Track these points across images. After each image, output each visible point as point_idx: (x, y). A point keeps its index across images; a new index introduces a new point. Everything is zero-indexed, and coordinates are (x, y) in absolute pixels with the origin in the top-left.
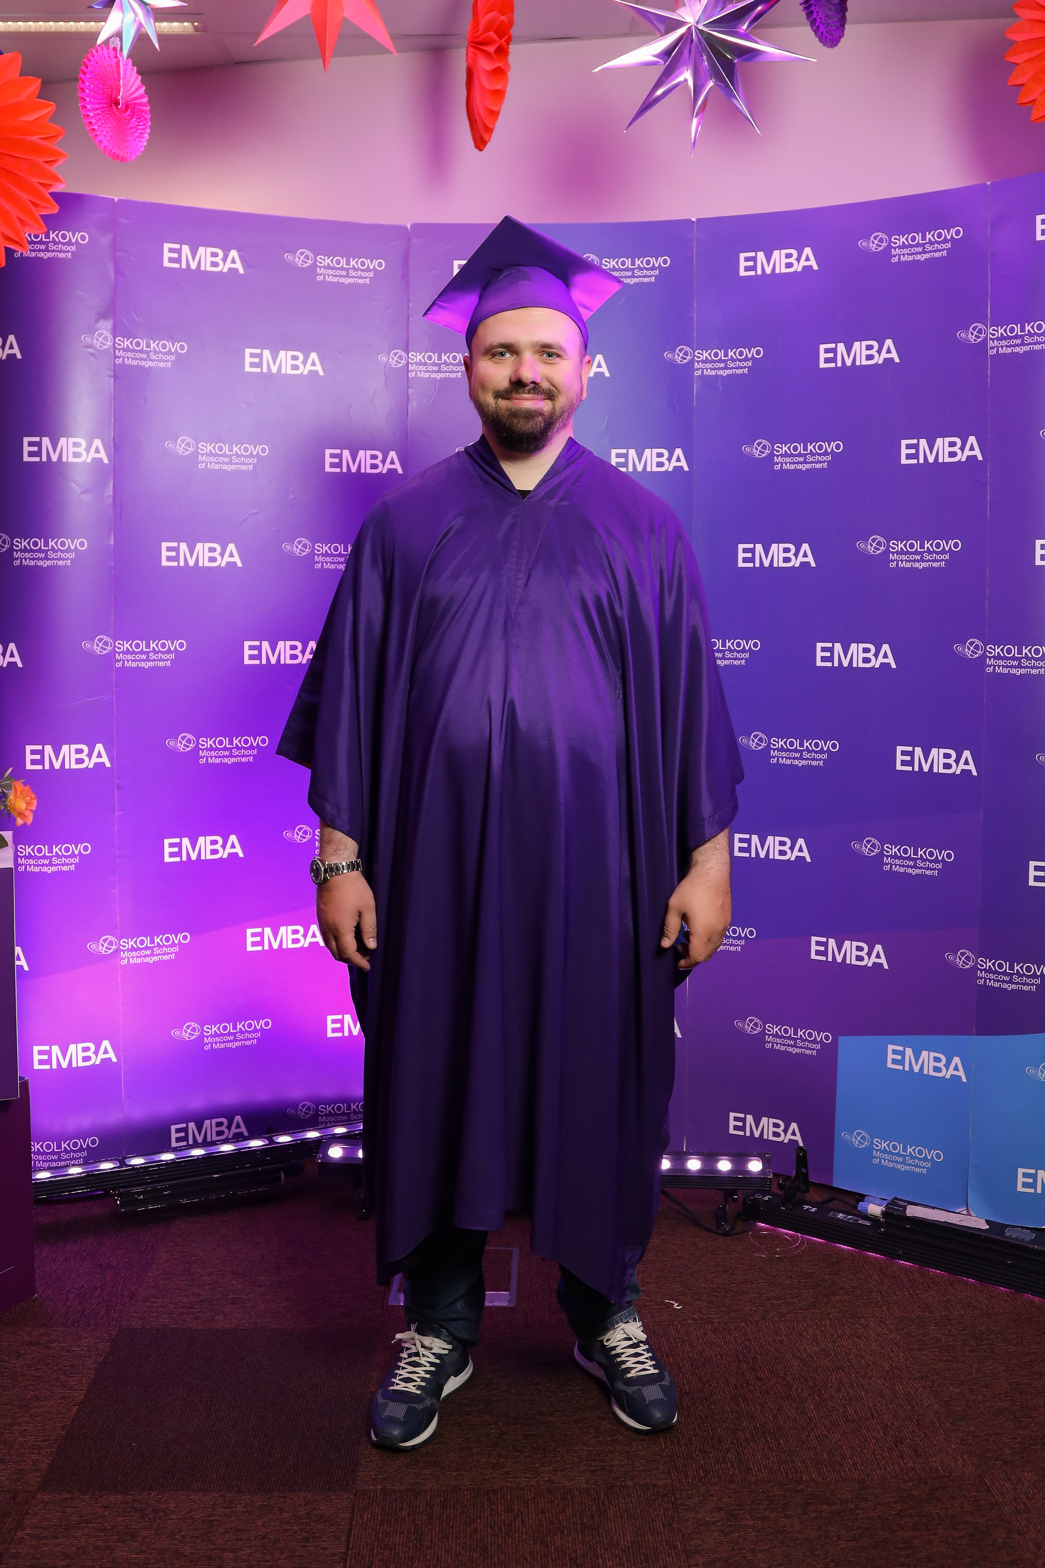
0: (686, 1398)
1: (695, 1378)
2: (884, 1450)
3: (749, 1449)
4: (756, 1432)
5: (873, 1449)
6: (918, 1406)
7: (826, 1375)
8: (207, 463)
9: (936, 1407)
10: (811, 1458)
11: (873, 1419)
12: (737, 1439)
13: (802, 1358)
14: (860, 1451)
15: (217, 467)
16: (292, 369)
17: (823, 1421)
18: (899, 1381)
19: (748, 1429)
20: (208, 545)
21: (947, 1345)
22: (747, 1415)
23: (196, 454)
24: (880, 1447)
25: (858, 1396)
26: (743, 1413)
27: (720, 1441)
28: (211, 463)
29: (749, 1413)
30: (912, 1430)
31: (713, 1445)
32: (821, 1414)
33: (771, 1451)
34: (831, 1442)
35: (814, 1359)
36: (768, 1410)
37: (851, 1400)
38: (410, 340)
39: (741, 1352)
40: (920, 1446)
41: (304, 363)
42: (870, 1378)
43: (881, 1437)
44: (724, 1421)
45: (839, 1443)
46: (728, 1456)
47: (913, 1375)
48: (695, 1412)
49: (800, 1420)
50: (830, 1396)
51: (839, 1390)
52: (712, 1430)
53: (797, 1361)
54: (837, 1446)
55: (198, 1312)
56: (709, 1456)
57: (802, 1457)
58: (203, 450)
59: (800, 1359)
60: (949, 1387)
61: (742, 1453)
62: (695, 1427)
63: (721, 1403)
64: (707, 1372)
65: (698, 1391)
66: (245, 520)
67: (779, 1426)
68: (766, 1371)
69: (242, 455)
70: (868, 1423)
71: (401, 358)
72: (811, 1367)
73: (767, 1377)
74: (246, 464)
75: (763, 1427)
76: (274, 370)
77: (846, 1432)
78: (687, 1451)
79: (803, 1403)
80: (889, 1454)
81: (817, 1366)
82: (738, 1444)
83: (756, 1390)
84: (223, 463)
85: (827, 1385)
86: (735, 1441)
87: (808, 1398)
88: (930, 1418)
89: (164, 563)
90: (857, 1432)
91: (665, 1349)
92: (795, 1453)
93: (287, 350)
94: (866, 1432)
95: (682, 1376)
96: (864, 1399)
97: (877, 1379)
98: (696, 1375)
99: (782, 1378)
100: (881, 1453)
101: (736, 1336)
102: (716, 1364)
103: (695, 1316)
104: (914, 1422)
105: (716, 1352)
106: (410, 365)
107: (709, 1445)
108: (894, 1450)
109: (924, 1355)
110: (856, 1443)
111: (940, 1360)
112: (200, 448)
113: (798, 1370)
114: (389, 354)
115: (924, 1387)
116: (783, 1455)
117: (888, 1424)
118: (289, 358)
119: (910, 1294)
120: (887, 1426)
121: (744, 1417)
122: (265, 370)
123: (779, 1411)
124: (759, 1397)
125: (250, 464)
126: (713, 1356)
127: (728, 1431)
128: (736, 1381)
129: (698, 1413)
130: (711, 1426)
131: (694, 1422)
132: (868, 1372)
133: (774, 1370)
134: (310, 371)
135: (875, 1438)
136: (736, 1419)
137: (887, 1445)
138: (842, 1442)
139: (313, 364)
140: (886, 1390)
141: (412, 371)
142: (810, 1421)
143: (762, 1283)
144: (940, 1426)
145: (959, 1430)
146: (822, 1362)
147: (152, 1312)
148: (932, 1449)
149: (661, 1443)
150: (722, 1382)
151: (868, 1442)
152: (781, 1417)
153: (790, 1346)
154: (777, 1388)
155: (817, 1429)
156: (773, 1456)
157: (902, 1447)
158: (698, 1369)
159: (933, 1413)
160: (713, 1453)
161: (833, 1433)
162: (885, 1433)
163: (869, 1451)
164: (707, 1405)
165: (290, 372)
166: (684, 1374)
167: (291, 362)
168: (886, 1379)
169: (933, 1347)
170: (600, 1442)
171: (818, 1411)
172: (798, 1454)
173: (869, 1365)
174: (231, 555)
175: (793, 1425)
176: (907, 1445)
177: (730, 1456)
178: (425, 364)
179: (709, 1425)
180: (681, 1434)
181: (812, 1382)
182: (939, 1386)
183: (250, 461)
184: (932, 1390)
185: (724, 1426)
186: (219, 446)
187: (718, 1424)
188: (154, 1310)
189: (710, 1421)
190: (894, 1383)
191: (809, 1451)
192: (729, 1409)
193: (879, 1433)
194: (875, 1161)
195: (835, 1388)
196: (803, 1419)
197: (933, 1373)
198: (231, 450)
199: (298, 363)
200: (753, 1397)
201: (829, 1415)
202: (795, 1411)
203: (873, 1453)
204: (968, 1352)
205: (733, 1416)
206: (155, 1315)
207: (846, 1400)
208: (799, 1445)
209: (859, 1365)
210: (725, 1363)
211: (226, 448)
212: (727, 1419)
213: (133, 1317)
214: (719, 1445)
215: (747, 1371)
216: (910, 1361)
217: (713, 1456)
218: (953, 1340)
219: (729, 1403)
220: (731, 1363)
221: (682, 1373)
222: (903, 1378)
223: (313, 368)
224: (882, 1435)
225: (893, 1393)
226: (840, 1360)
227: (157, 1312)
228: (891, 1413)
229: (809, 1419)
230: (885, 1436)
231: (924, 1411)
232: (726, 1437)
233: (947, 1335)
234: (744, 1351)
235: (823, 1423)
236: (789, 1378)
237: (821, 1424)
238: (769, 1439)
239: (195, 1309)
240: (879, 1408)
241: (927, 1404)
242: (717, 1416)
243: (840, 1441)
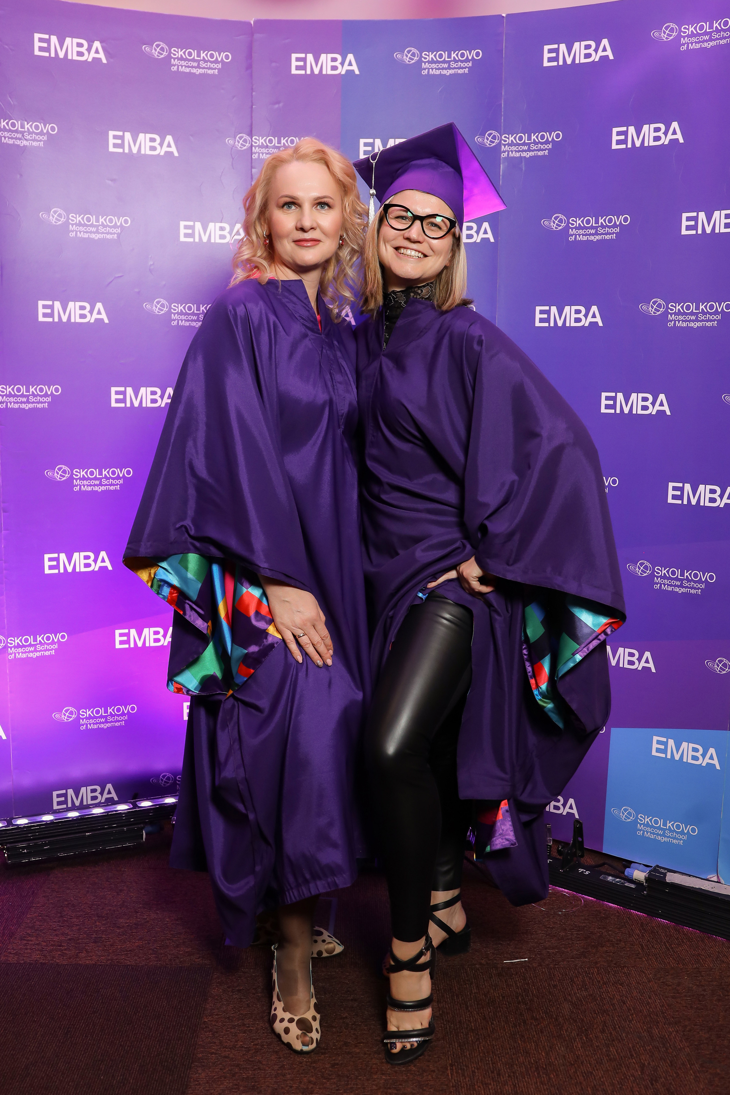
0: (472, 1034)
1: (479, 1016)
2: (641, 1087)
3: (523, 1082)
4: (530, 1068)
5: (631, 1086)
6: (671, 1048)
7: (593, 1017)
8: (76, 232)
9: (687, 1050)
10: (578, 1092)
11: (632, 1059)
12: (513, 1073)
13: (572, 1001)
14: (620, 1088)
15: (86, 236)
16: (150, 150)
17: (588, 1059)
18: (655, 1025)
19: (524, 1064)
20: (78, 304)
21: (698, 994)
22: (523, 1051)
23: (67, 224)
24: (638, 1084)
25: (620, 1038)
26: (520, 1049)
27: (499, 1074)
28: (80, 232)
29: (525, 1049)
30: (666, 1070)
31: (493, 1078)
32: (587, 1053)
33: (543, 1085)
34: (595, 1079)
35: (582, 1002)
36: (541, 1047)
37: (613, 1040)
38: (253, 126)
39: (520, 994)
40: (673, 1085)
41: (161, 144)
42: (630, 1021)
43: (639, 1075)
44: (503, 1056)
45: (602, 1080)
46: (505, 1088)
47: (668, 1021)
48: (478, 1048)
49: (569, 1058)
50: (595, 1036)
51: (603, 1031)
52: (492, 1064)
53: (568, 1004)
54: (600, 1082)
55: (65, 950)
56: (489, 1087)
57: (569, 1091)
58: (73, 221)
59: (570, 1002)
60: (698, 1033)
61: (517, 1085)
62: (478, 1060)
63: (501, 1039)
64: (491, 1011)
65: (482, 1029)
66: (111, 282)
67: (550, 1062)
68: (541, 1012)
69: (107, 226)
70: (627, 1063)
71: (245, 141)
72: (580, 1010)
73: (542, 1018)
74: (111, 234)
75: (537, 1062)
76: (135, 150)
77: (608, 1070)
78: (470, 1082)
79: (572, 1042)
80: (646, 1092)
81: (585, 1009)
82: (514, 1077)
83: (532, 1029)
84: (91, 232)
85: (593, 1026)
86: (512, 1074)
87: (576, 1037)
88: (682, 1059)
89: (41, 319)
90: (618, 1070)
91: (455, 990)
92: (564, 1087)
93: (145, 132)
94: (626, 1070)
95: (469, 1014)
96: (624, 1040)
97: (636, 1022)
98: (481, 1013)
99: (554, 1019)
100: (638, 1090)
101: (516, 980)
102: (499, 1004)
103: (483, 962)
104: (668, 1063)
105: (498, 993)
106: (253, 148)
107: (489, 1077)
108: (650, 1088)
109: (677, 1002)
110: (618, 1081)
111: (691, 1007)
112: (70, 219)
113: (569, 1012)
114: (235, 138)
115: (677, 1032)
116: (553, 1088)
117: (645, 1063)
118: (148, 140)
119: (667, 947)
120: (644, 1065)
121: (521, 1053)
122: (127, 151)
123: (551, 1048)
124: (534, 1036)
125: (114, 233)
126: (496, 998)
127: (506, 1065)
128: (515, 1020)
129: (481, 1048)
130: (492, 1060)
131: (477, 1056)
132: (629, 1016)
133: (548, 1011)
134: (166, 152)
135: (633, 1076)
136: (514, 1054)
137: (644, 1083)
138: (605, 1079)
139: (169, 146)
140: (643, 1032)
141: (255, 153)
142: (577, 1058)
143: (540, 934)
144: (690, 1067)
145: (707, 1071)
146: (589, 1006)
147: (27, 949)
148: (683, 1088)
149: (448, 1075)
150: (503, 1021)
151: (628, 1079)
152: (553, 1054)
153: (562, 990)
154: (550, 1028)
155: (583, 1066)
156: (544, 1089)
157: (657, 1085)
158: (483, 1009)
159: (684, 1055)
160: (492, 1084)
161: (597, 1070)
162: (642, 1072)
163: (628, 1088)
164: (490, 1041)
165: (149, 152)
166: (471, 1013)
167: (149, 144)
168: (644, 1023)
169: (685, 996)
170: (396, 1072)
171: (585, 1049)
172: (566, 1088)
173: (629, 1010)
174: (99, 313)
175: (563, 1061)
176: (661, 1083)
177: (507, 1088)
178: (267, 147)
179: (490, 1059)
180: (466, 1067)
181: (580, 1023)
182: (690, 1031)
183: (115, 231)
184: (684, 1034)
185: (503, 1060)
186: (87, 218)
187: (497, 1058)
188: (28, 947)
189: (492, 1056)
190: (651, 1026)
191: (576, 1086)
192: (508, 1046)
193: (637, 1071)
194: (639, 833)
195: (600, 1029)
196: (572, 1057)
197: (685, 1019)
198: (97, 220)
199: (156, 144)
200: (529, 1035)
201: (594, 1054)
202: (565, 1049)
203: (632, 1090)
204: (715, 1001)
205: (511, 1052)
206: (29, 951)
207: (609, 1040)
208: (567, 1080)
209: (621, 1009)
210: (506, 1004)
211: (93, 219)
212: (506, 1054)
213: (10, 953)
214: (498, 1078)
215: (525, 1011)
216: (666, 1008)
217: (492, 1088)
218: (703, 990)
219: (508, 1040)
220: (511, 1004)
221: (469, 1011)
222: (659, 1023)
223: (169, 149)
224: (640, 1073)
225: (650, 1035)
226: (605, 1004)
227: (31, 949)
228: (648, 1054)
229: (577, 1056)
230: (642, 1074)
231: (676, 1053)
232: (504, 1071)
233: (697, 985)
234: (523, 993)
235: (589, 1061)
236: (560, 1019)
237: (586, 1061)
238: (541, 1073)
239: (63, 946)
240: (638, 1048)
241: (679, 1047)
242: (497, 1051)
243: (603, 1078)
